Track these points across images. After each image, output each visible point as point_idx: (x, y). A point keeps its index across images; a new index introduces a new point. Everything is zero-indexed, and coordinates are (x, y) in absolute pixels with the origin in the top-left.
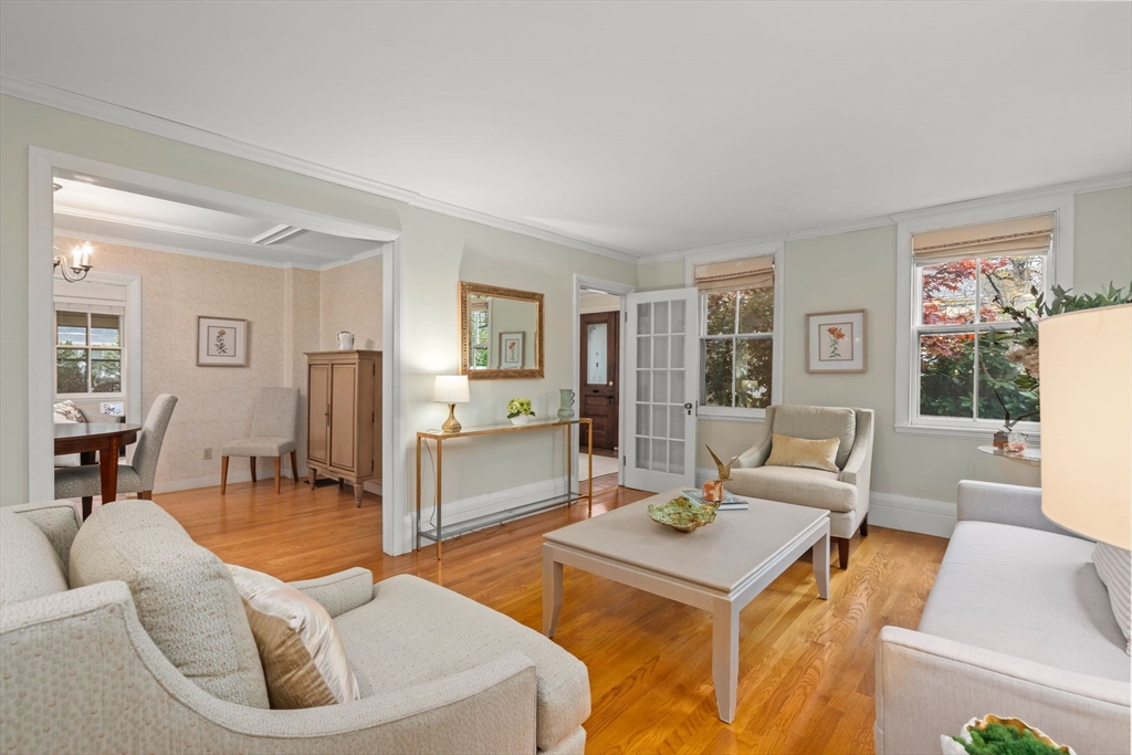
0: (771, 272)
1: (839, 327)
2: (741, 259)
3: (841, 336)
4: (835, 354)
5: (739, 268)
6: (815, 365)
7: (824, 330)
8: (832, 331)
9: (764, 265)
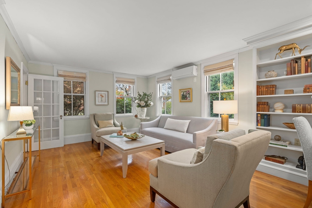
0: (84, 78)
1: (103, 94)
2: (75, 72)
3: (103, 97)
4: (102, 101)
5: (75, 75)
6: (97, 103)
7: (99, 95)
8: (101, 95)
9: (83, 76)
